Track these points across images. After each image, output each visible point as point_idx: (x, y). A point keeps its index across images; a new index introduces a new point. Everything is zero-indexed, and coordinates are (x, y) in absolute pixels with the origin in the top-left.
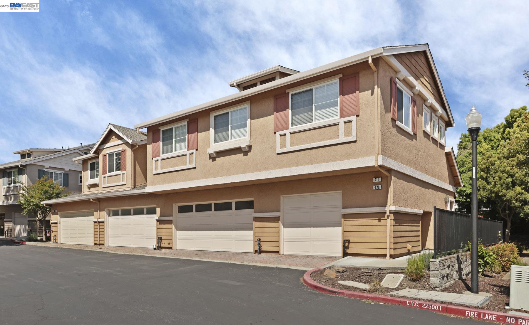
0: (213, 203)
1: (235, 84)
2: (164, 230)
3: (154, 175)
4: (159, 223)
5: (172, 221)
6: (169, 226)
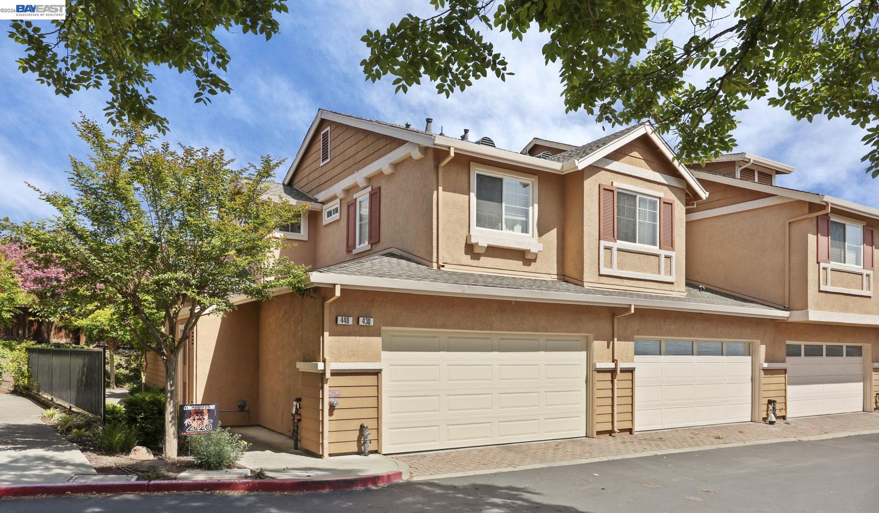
0: (824, 344)
1: (752, 161)
2: (773, 387)
3: (820, 291)
4: (765, 375)
5: (785, 371)
6: (780, 379)
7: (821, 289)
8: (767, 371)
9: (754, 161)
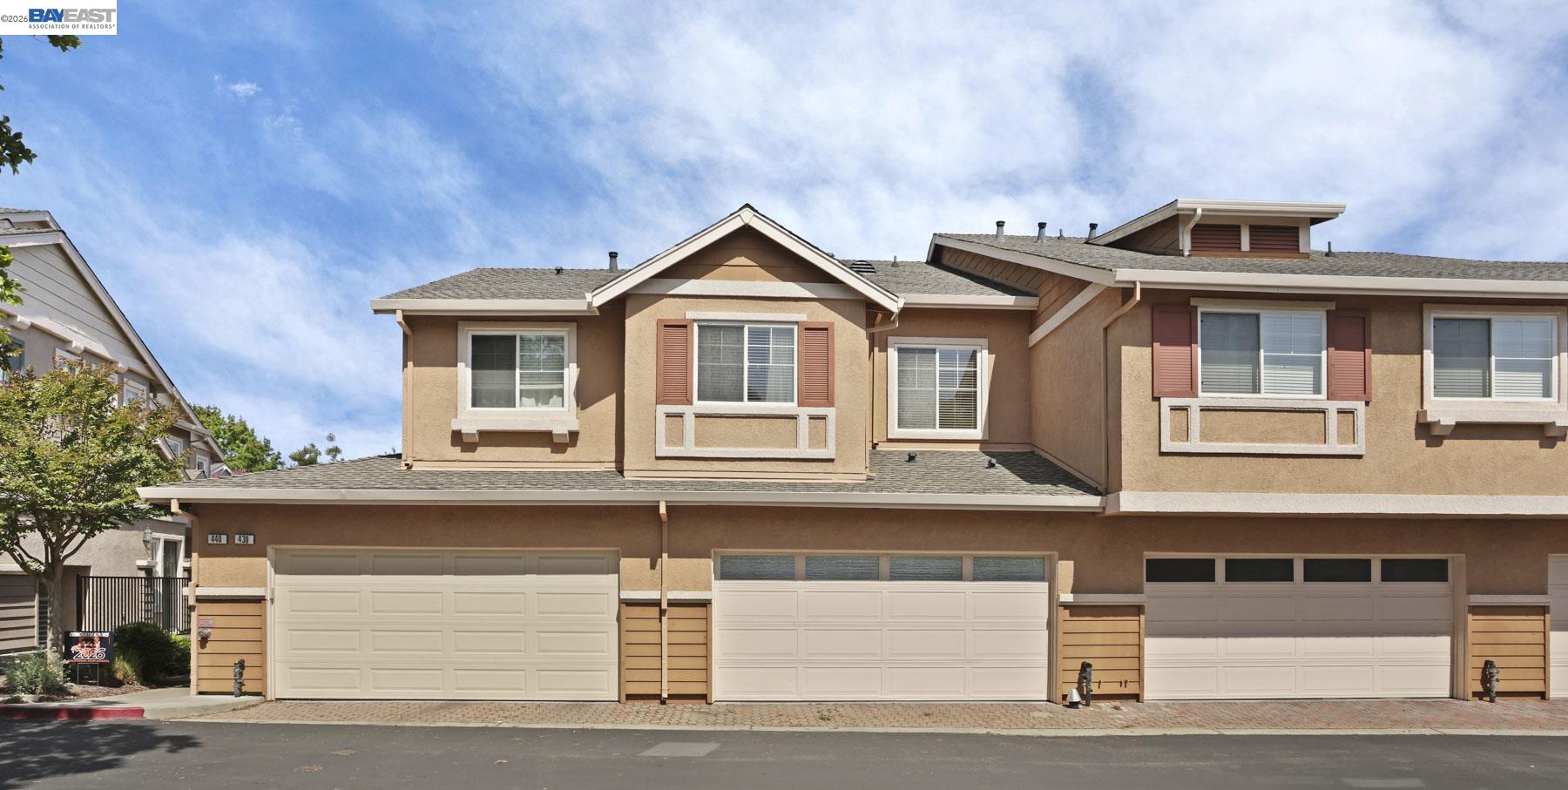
1: (1199, 212)
2: (1098, 639)
3: (1162, 454)
4: (1071, 616)
5: (1138, 610)
6: (1129, 624)
7: (1163, 450)
8: (1074, 609)
9: (1203, 210)
